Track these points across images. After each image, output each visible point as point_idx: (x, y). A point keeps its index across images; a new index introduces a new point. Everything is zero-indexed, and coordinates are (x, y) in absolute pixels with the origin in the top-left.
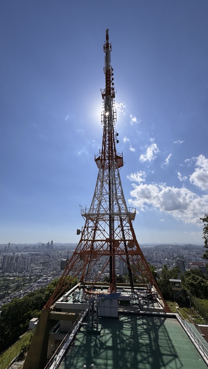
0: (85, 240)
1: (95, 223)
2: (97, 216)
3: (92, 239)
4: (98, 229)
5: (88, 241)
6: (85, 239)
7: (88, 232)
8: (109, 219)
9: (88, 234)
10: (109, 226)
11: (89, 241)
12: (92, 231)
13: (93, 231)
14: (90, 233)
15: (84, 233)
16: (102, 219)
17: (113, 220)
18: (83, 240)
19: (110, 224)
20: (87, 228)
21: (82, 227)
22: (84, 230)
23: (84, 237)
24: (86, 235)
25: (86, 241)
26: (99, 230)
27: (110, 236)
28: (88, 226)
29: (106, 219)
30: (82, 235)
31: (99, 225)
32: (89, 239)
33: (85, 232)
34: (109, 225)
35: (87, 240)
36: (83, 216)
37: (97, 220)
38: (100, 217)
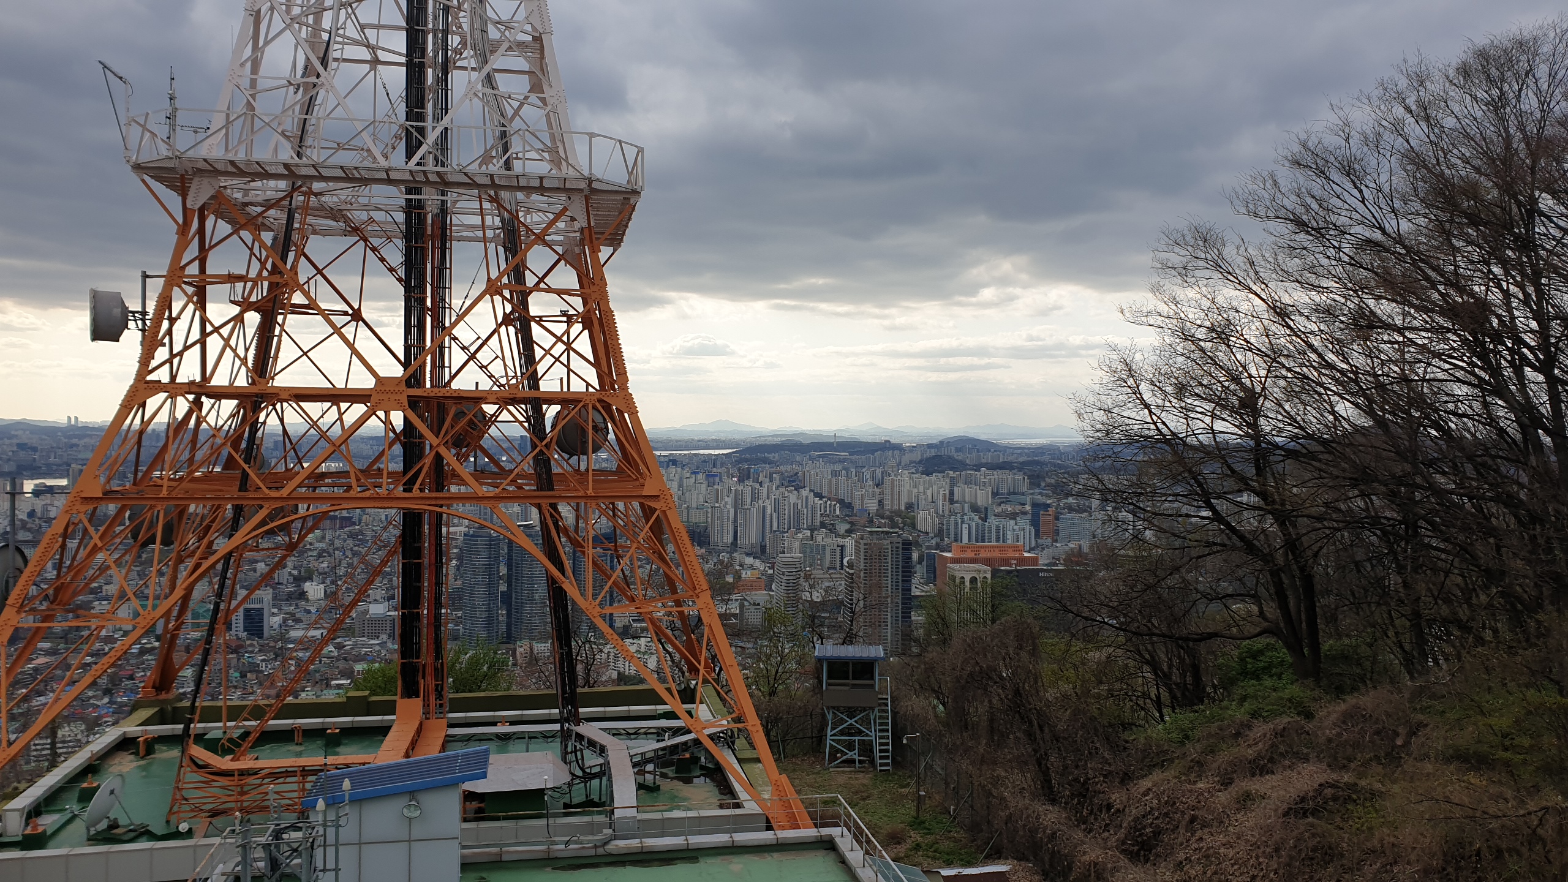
0: (174, 389)
1: (269, 243)
2: (294, 189)
3: (242, 381)
4: (298, 298)
5: (207, 402)
6: (173, 377)
7: (204, 321)
8: (400, 217)
9: (202, 342)
10: (406, 283)
11: (219, 395)
12: (239, 319)
13: (253, 319)
14: (224, 332)
15: (169, 332)
16: (336, 214)
17: (443, 236)
18: (157, 387)
19: (408, 263)
20: (190, 290)
21: (145, 276)
22: (165, 303)
23: (170, 361)
24: (186, 348)
25: (191, 397)
26: (311, 307)
27: (406, 365)
28: (202, 269)
29: (378, 216)
30: (150, 344)
31: (304, 271)
32: (220, 380)
33: (172, 321)
34: (402, 273)
35: (201, 389)
36: (143, 181)
37: (290, 219)
38: (321, 194)
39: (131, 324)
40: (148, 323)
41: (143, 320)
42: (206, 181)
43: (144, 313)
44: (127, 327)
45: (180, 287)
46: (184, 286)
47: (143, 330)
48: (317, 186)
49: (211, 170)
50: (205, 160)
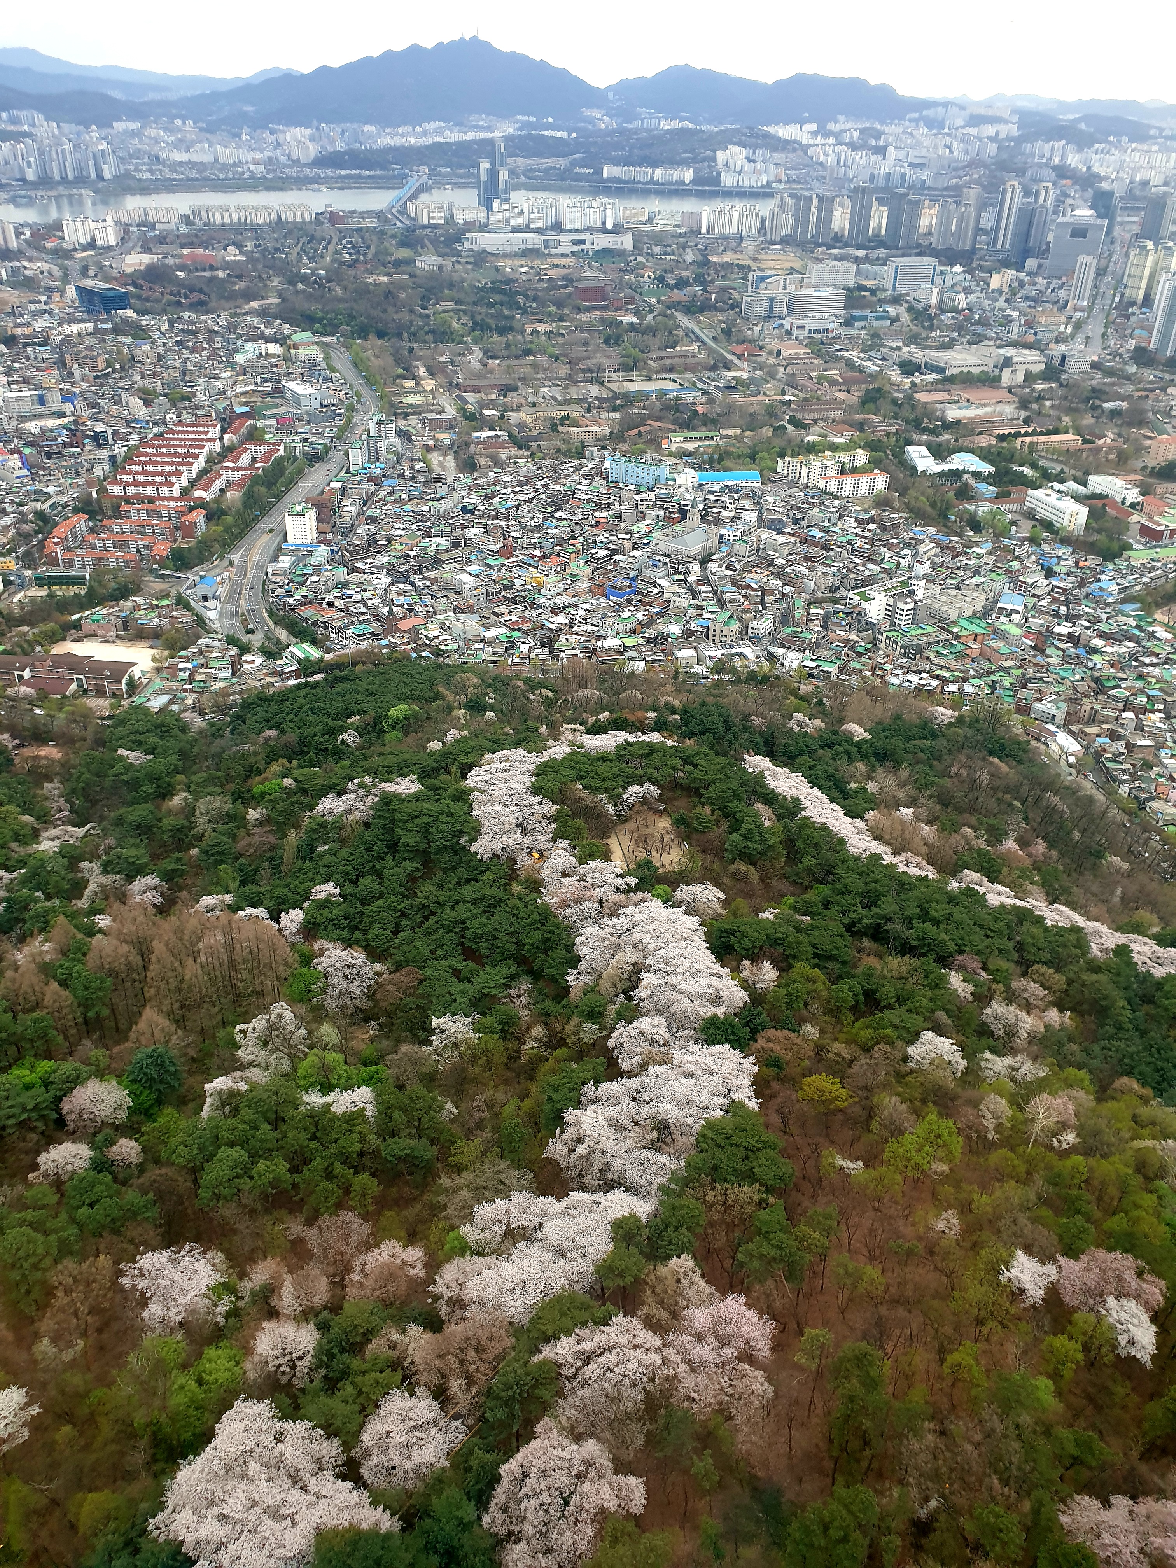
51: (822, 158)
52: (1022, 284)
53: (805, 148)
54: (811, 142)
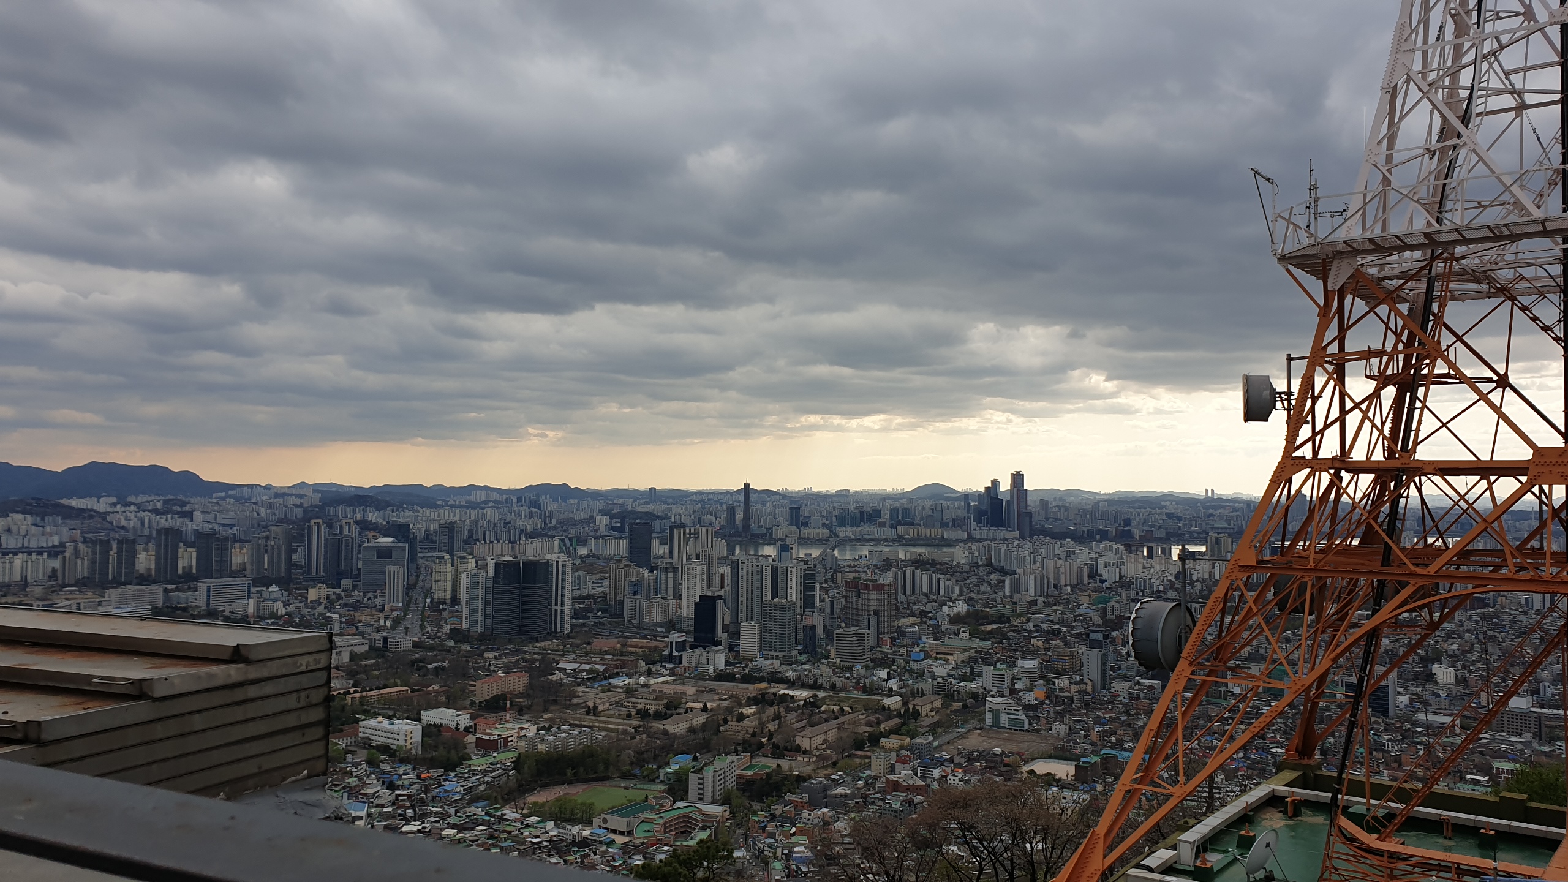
0: (1316, 464)
2: (1433, 258)
3: (1378, 456)
6: (1315, 452)
7: (1344, 398)
8: (1557, 270)
9: (1341, 420)
11: (1357, 469)
12: (1376, 395)
14: (1364, 406)
15: (1312, 410)
16: (1478, 276)
18: (1302, 463)
20: (1330, 368)
21: (1290, 359)
22: (1308, 383)
23: (1312, 439)
24: (1326, 426)
25: (1332, 471)
26: (1455, 376)
28: (1341, 348)
29: (1530, 272)
30: (1294, 424)
33: (1315, 399)
34: (1559, 330)
35: (1342, 462)
36: (1288, 270)
37: (1430, 288)
38: (1463, 258)
39: (1279, 405)
40: (1293, 402)
41: (1289, 400)
42: (1345, 261)
43: (1289, 393)
44: (1274, 407)
45: (1322, 366)
46: (1325, 365)
47: (1289, 410)
48: (1459, 250)
49: (1351, 250)
50: (1345, 242)
51: (124, 523)
52: (339, 597)
53: (103, 516)
54: (109, 509)
